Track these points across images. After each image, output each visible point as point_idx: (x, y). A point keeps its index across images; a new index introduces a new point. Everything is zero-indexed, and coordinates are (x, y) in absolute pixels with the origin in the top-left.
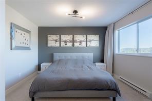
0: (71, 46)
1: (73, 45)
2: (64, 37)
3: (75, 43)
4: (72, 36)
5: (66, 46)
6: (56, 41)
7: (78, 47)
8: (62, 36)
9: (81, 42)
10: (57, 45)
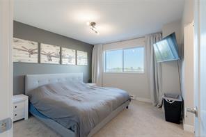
0: (58, 63)
1: (61, 62)
2: (46, 48)
3: (63, 60)
4: (59, 48)
5: (50, 62)
6: (31, 52)
7: (67, 65)
8: (42, 44)
9: (70, 58)
10: (34, 59)
